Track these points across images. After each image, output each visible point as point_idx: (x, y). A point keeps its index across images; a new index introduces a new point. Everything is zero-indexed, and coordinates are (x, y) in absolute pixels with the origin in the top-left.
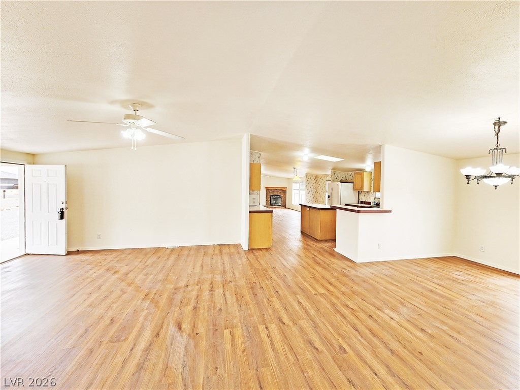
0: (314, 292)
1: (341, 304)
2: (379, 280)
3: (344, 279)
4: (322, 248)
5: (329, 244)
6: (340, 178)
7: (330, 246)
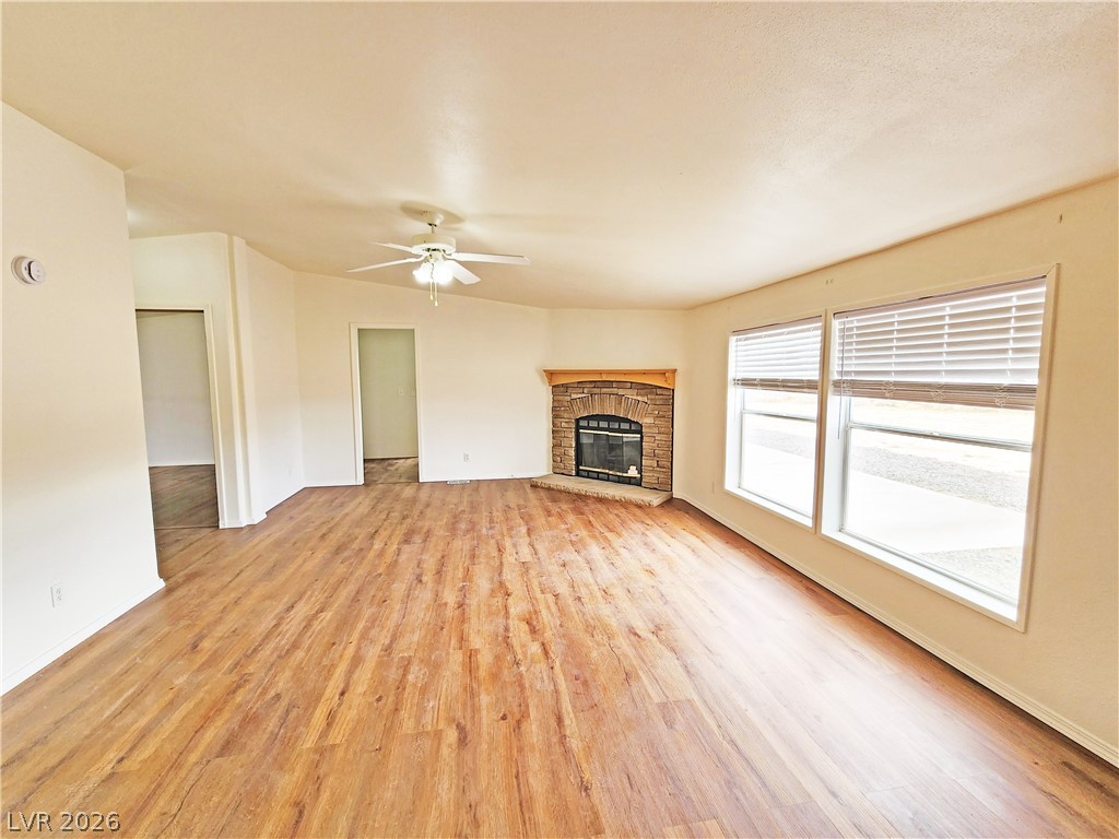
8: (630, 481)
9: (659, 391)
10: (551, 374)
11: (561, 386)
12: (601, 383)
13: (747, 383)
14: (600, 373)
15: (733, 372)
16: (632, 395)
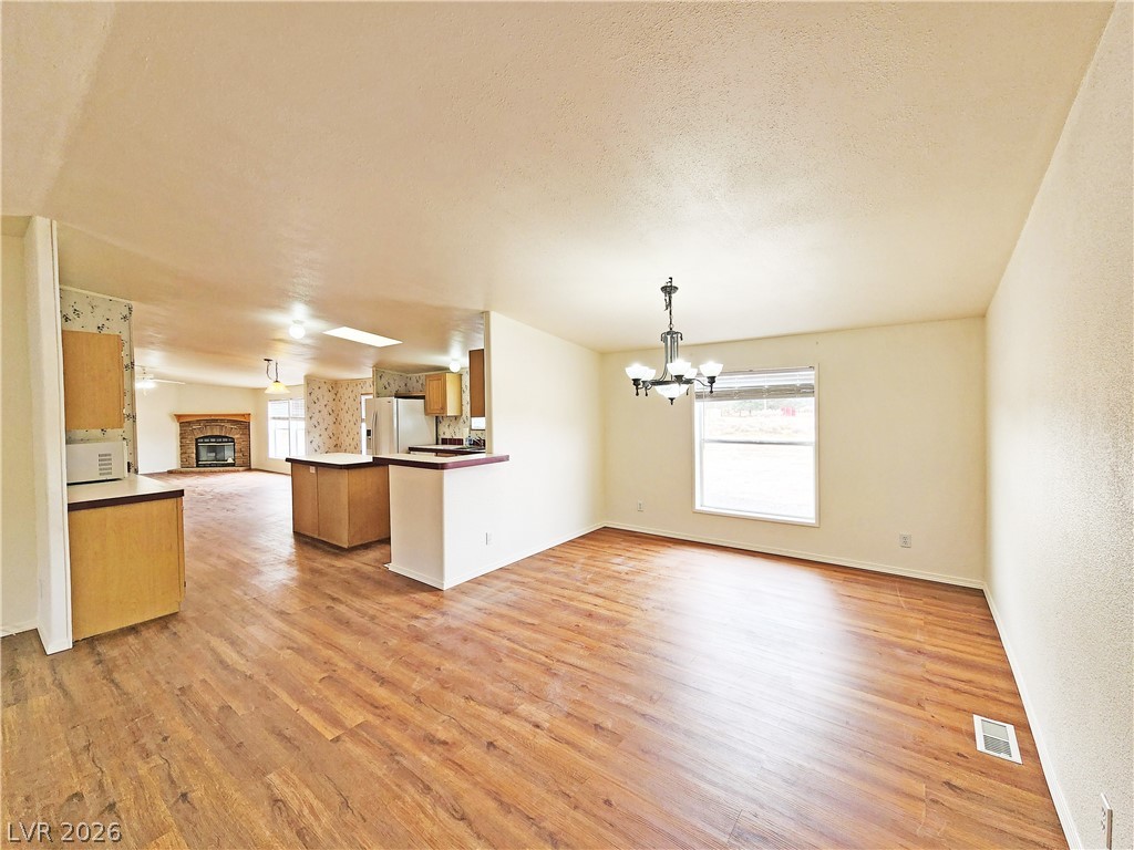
0: (330, 734)
1: (414, 739)
2: (496, 623)
3: (418, 649)
4: (355, 571)
5: (372, 555)
6: (394, 388)
7: (377, 561)
8: (229, 465)
9: (243, 423)
10: (179, 417)
11: (185, 422)
12: (211, 420)
14: (211, 415)
15: (270, 415)
16: (229, 425)
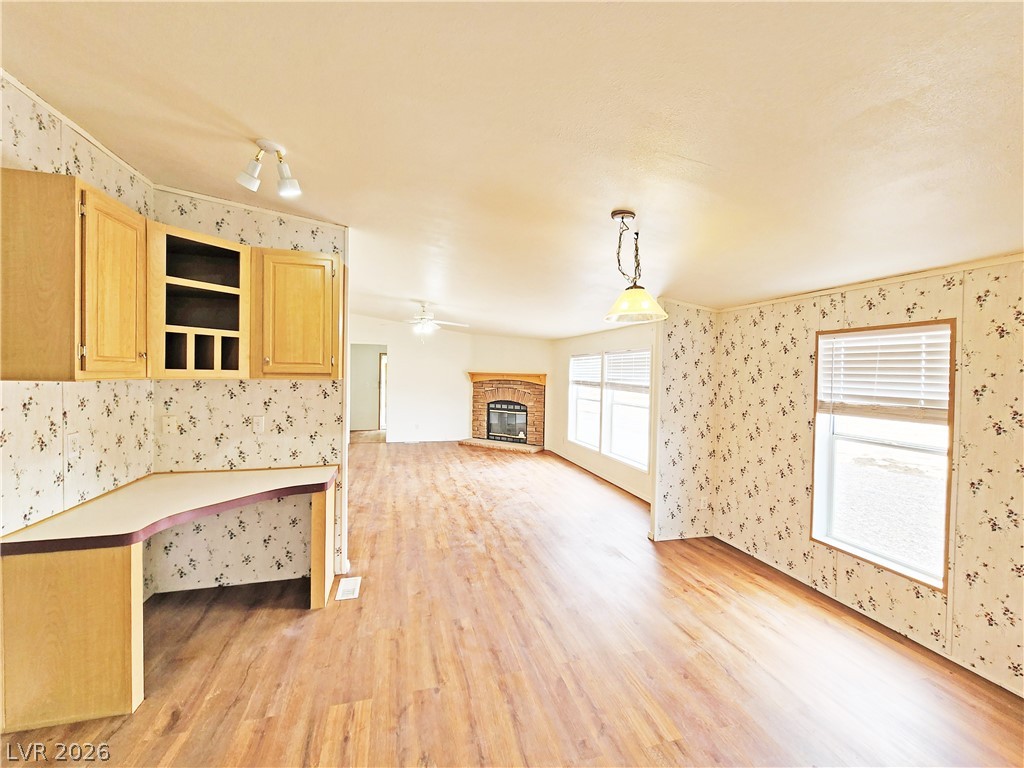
8: (519, 441)
9: (536, 386)
10: (472, 375)
11: (478, 382)
12: (504, 381)
13: (578, 383)
14: (503, 375)
15: (572, 377)
16: (521, 388)
